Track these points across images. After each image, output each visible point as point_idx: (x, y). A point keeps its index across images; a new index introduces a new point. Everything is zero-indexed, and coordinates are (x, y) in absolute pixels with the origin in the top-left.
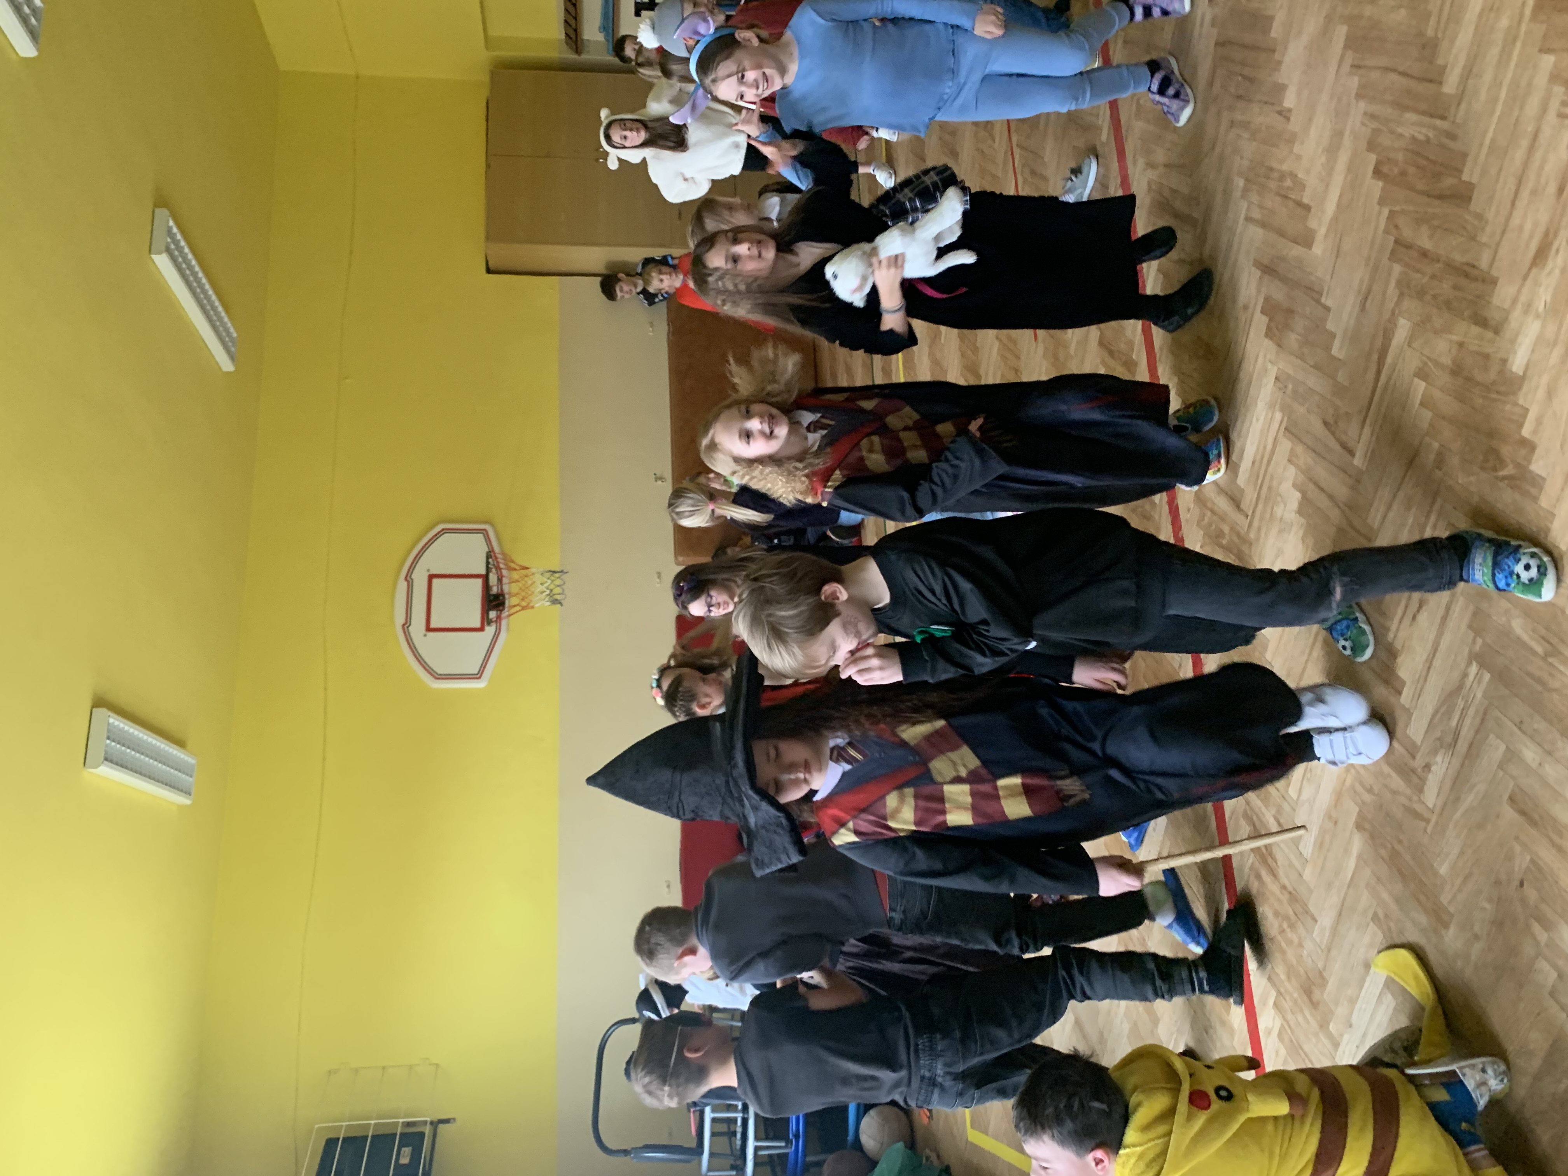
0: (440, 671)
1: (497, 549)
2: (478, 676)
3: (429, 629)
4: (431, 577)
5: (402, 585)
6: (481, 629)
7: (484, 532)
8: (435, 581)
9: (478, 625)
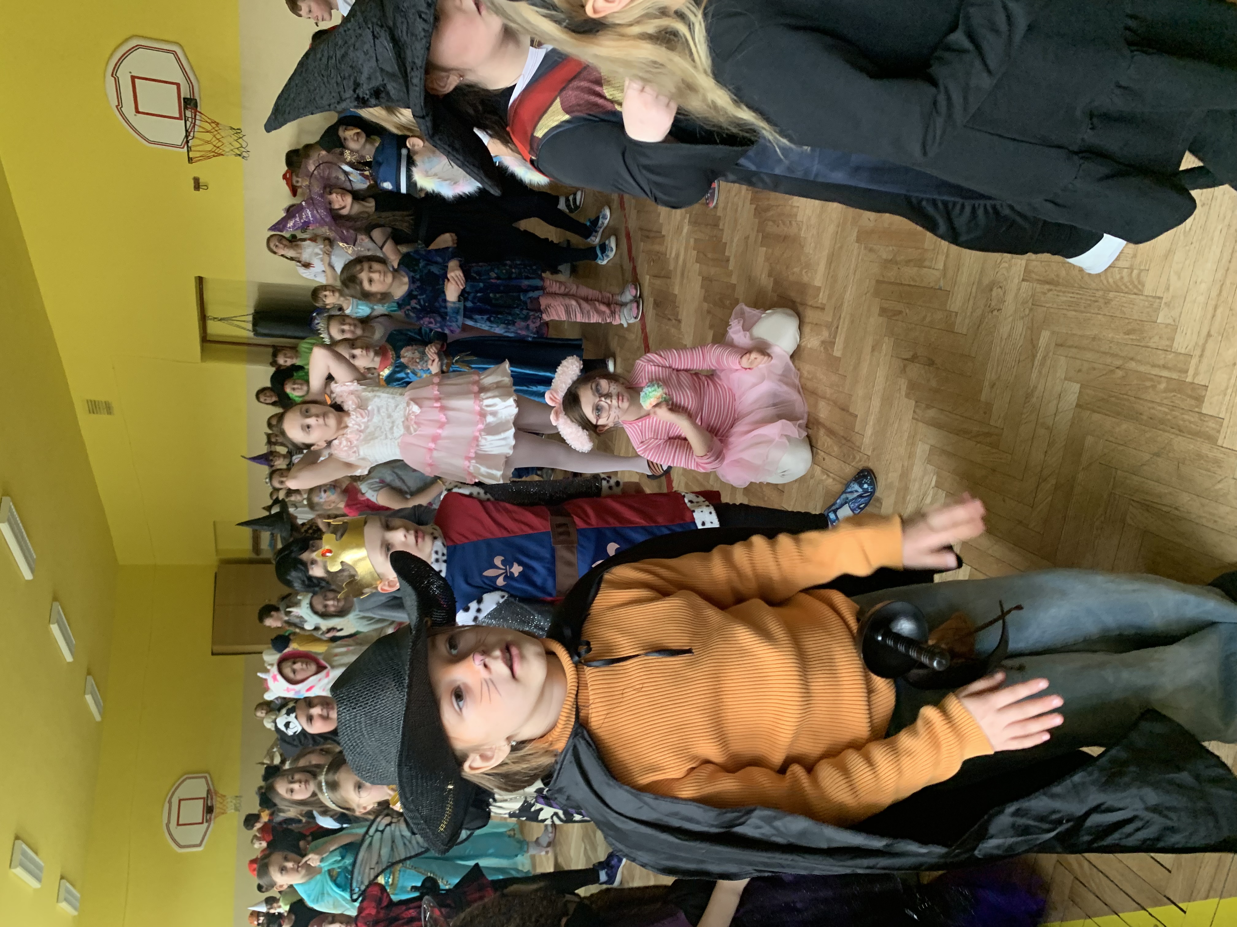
0: (182, 843)
1: (211, 787)
2: (199, 845)
3: (178, 824)
4: (180, 801)
5: (167, 805)
6: (202, 823)
7: (206, 778)
8: (182, 802)
9: (201, 821)
